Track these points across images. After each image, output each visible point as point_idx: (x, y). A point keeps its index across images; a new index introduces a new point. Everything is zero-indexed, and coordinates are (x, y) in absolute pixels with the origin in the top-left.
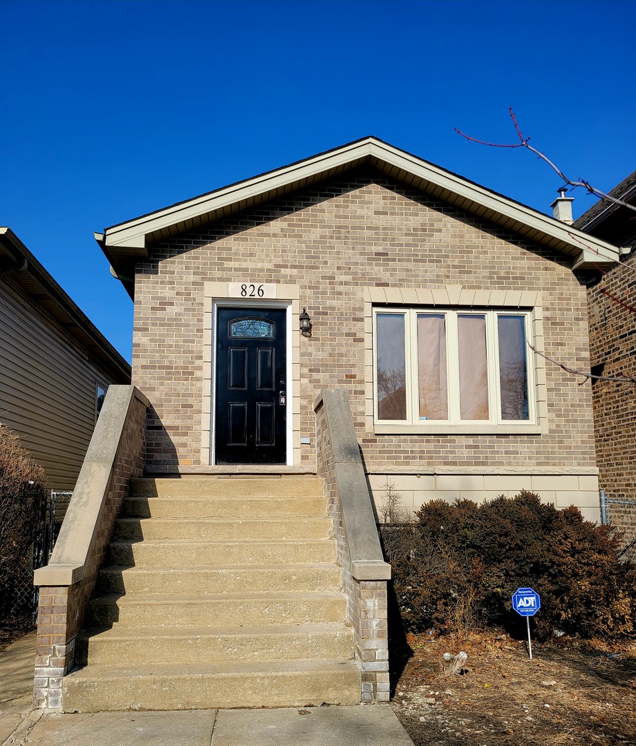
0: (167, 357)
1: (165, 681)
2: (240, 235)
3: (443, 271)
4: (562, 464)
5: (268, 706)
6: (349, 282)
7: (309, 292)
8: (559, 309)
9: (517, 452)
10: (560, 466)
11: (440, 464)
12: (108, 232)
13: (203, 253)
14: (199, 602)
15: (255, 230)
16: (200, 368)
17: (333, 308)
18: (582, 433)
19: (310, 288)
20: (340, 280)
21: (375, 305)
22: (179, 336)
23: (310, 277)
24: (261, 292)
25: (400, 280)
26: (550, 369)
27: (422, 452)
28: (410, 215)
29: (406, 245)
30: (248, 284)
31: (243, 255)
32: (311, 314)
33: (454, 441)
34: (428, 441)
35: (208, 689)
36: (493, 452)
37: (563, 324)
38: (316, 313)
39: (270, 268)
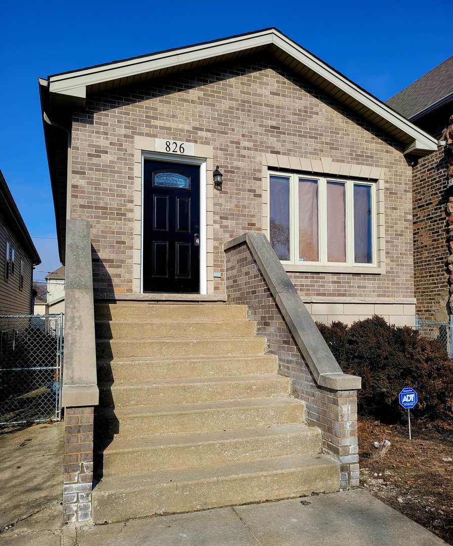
0: (103, 199)
1: (185, 486)
2: (164, 98)
3: (319, 146)
4: (393, 296)
5: (270, 499)
6: (251, 148)
7: (220, 153)
8: (395, 183)
9: (365, 287)
10: (392, 297)
11: (314, 295)
12: (52, 79)
13: (133, 110)
14: (189, 412)
15: (176, 95)
16: (131, 211)
17: (238, 168)
18: (406, 274)
19: (221, 149)
20: (244, 145)
21: (270, 168)
22: (113, 181)
23: (222, 140)
24: (182, 149)
25: (288, 150)
26: (388, 227)
27: (302, 285)
28: (297, 99)
29: (294, 122)
30: (172, 142)
31: (167, 116)
32: (221, 171)
33: (324, 278)
34: (306, 277)
35: (222, 490)
36: (350, 287)
37: (397, 194)
38: (225, 171)
39: (189, 129)
